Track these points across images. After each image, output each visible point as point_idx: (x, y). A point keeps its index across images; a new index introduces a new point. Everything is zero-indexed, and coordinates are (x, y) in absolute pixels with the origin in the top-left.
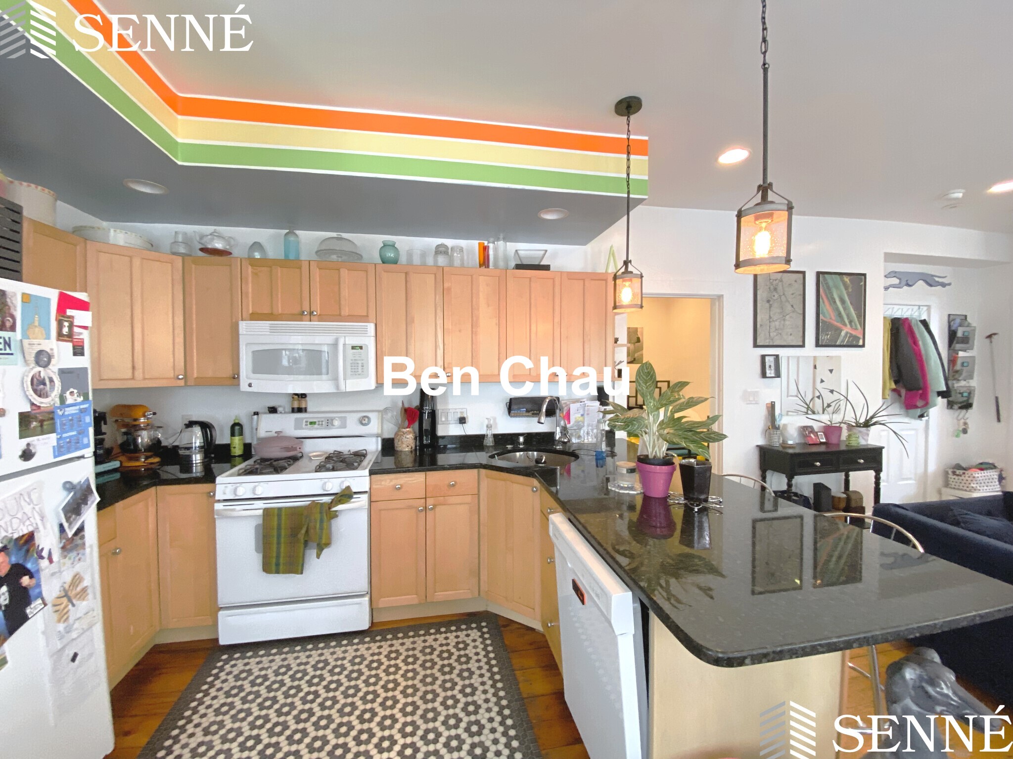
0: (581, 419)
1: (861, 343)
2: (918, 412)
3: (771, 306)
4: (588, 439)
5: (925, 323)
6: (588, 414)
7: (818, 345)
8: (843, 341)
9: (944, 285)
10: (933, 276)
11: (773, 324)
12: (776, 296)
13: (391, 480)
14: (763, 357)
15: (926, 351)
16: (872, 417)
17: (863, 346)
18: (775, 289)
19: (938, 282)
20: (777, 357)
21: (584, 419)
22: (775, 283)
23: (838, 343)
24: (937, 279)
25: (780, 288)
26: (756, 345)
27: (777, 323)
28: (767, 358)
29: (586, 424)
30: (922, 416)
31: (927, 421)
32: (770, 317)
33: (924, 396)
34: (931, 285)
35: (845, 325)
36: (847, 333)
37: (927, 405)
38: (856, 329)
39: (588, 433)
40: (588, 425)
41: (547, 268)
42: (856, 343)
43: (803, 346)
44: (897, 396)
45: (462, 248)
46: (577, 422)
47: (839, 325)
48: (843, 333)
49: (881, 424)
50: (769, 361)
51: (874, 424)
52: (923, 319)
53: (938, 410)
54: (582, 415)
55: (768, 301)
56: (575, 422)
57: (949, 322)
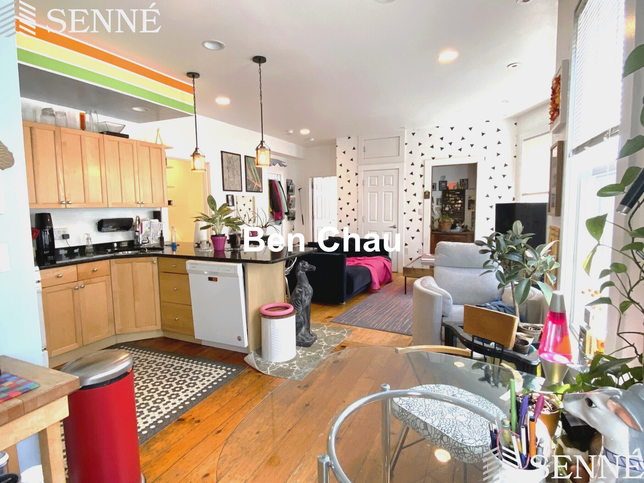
0: (149, 230)
1: (261, 191)
2: (279, 222)
3: (229, 171)
4: (152, 242)
5: (279, 182)
6: (153, 227)
7: (247, 191)
8: (255, 189)
9: (285, 166)
10: (281, 162)
11: (230, 180)
12: (231, 166)
13: (53, 272)
14: (227, 196)
15: (281, 195)
16: (267, 223)
17: (262, 192)
18: (230, 162)
19: (283, 164)
20: (233, 196)
21: (150, 230)
22: (229, 159)
23: (254, 190)
24: (283, 163)
25: (232, 162)
26: (224, 190)
27: (232, 179)
28: (229, 196)
29: (151, 234)
30: (280, 224)
31: (282, 225)
32: (229, 176)
33: (281, 215)
34: (281, 166)
35: (256, 182)
36: (256, 186)
37: (282, 218)
38: (259, 184)
39: (152, 239)
40: (153, 234)
41: (127, 136)
42: (259, 191)
43: (242, 191)
44: (272, 216)
45: (65, 113)
46: (146, 232)
47: (253, 181)
48: (255, 186)
49: (271, 226)
50: (230, 197)
51: (268, 226)
52: (279, 181)
53: (285, 221)
54: (149, 228)
55: (228, 168)
56: (145, 232)
57: (287, 183)
